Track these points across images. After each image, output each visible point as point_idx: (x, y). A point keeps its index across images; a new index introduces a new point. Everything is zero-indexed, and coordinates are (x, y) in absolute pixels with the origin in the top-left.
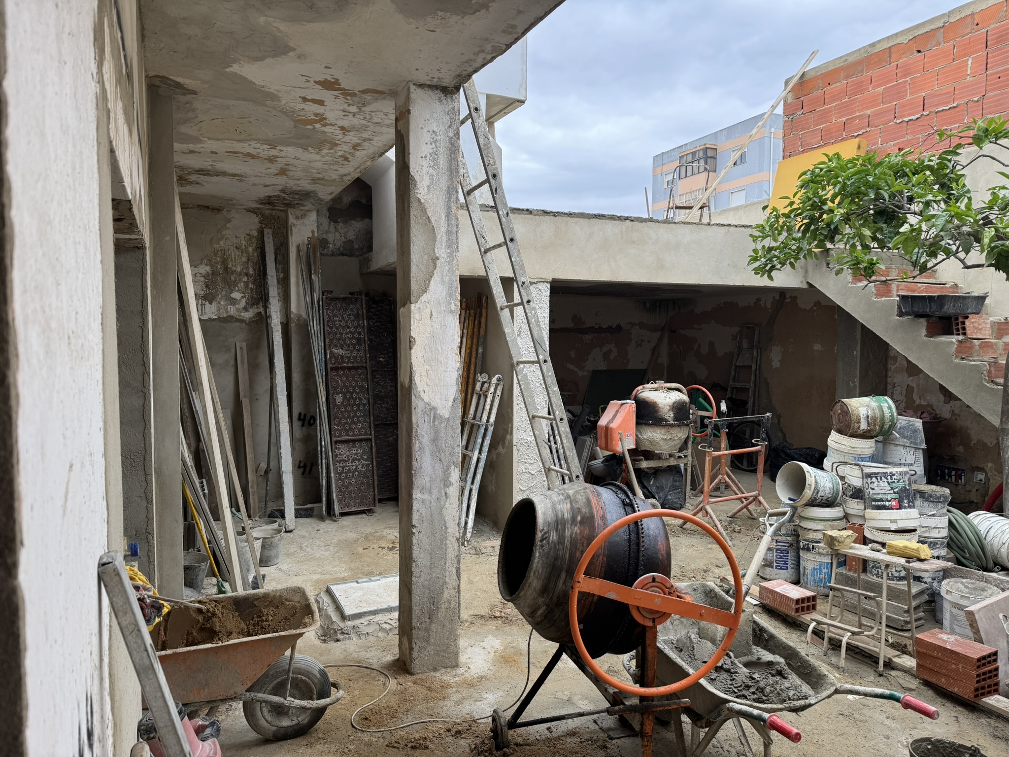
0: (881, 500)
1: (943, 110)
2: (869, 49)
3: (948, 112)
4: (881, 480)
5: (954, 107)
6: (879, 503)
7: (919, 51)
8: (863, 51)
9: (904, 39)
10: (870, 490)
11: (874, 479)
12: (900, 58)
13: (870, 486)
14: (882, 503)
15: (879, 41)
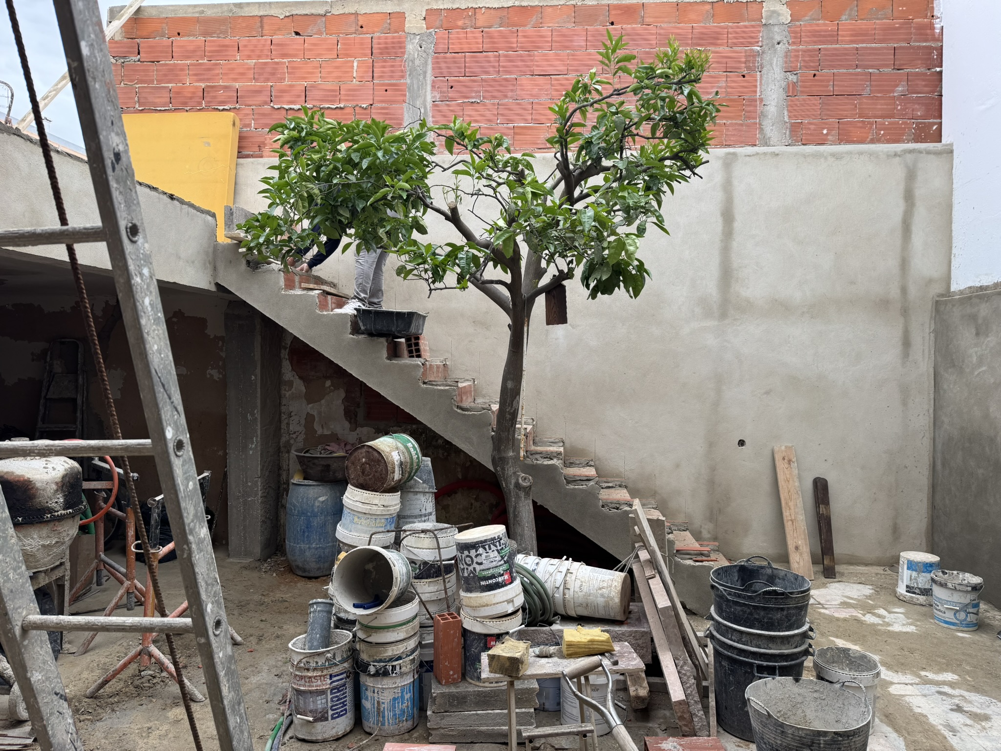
0: (493, 577)
1: (329, 108)
2: (235, 9)
3: (334, 112)
4: (490, 549)
5: (341, 108)
6: (490, 581)
7: (297, 34)
8: (226, 8)
9: (281, 13)
10: (475, 565)
11: (481, 550)
12: (275, 34)
13: (475, 560)
14: (494, 581)
15: (248, 4)
